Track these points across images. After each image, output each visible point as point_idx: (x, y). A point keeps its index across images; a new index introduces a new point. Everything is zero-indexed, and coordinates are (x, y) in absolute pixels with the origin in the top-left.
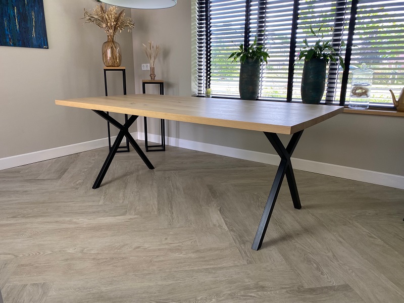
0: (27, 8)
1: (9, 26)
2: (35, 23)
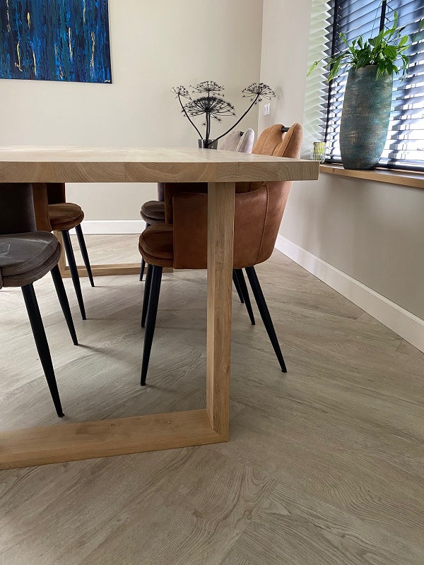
0: (85, 28)
1: (60, 54)
2: (95, 48)
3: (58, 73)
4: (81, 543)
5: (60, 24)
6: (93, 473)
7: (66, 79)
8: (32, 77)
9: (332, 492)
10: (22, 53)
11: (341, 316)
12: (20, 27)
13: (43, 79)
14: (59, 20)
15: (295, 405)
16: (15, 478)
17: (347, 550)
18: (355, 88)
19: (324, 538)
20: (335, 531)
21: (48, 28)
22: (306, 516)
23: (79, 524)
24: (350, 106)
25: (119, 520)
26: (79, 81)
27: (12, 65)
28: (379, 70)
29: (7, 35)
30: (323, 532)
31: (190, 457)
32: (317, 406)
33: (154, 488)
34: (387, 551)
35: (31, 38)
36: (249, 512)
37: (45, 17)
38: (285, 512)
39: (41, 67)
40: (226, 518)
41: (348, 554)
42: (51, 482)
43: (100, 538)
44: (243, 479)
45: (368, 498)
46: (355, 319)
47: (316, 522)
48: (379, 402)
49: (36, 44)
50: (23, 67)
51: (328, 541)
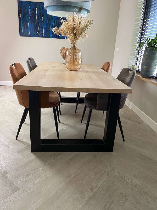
3: (50, 35)
4: (69, 176)
5: (52, 20)
6: (69, 161)
7: (53, 38)
8: (42, 37)
9: (130, 172)
10: (40, 29)
11: (137, 123)
12: (40, 21)
13: (46, 37)
14: (52, 19)
15: (121, 149)
16: (50, 160)
17: (132, 185)
18: (147, 53)
19: (127, 182)
20: (130, 180)
21: (48, 21)
22: (123, 176)
23: (68, 172)
24: (145, 58)
25: (77, 172)
26: (57, 38)
27: (37, 33)
28: (154, 49)
29: (36, 23)
30: (127, 180)
31: (93, 160)
32: (127, 150)
33: (85, 166)
34: (142, 186)
35: (43, 24)
36: (108, 174)
37: (48, 18)
38: (118, 175)
39: (45, 34)
40: (103, 175)
41: (132, 186)
42: (59, 162)
43: (73, 176)
44: (107, 166)
45: (139, 174)
46: (141, 124)
47: (125, 178)
48: (145, 150)
49: (44, 26)
50: (40, 34)
51: (128, 182)
